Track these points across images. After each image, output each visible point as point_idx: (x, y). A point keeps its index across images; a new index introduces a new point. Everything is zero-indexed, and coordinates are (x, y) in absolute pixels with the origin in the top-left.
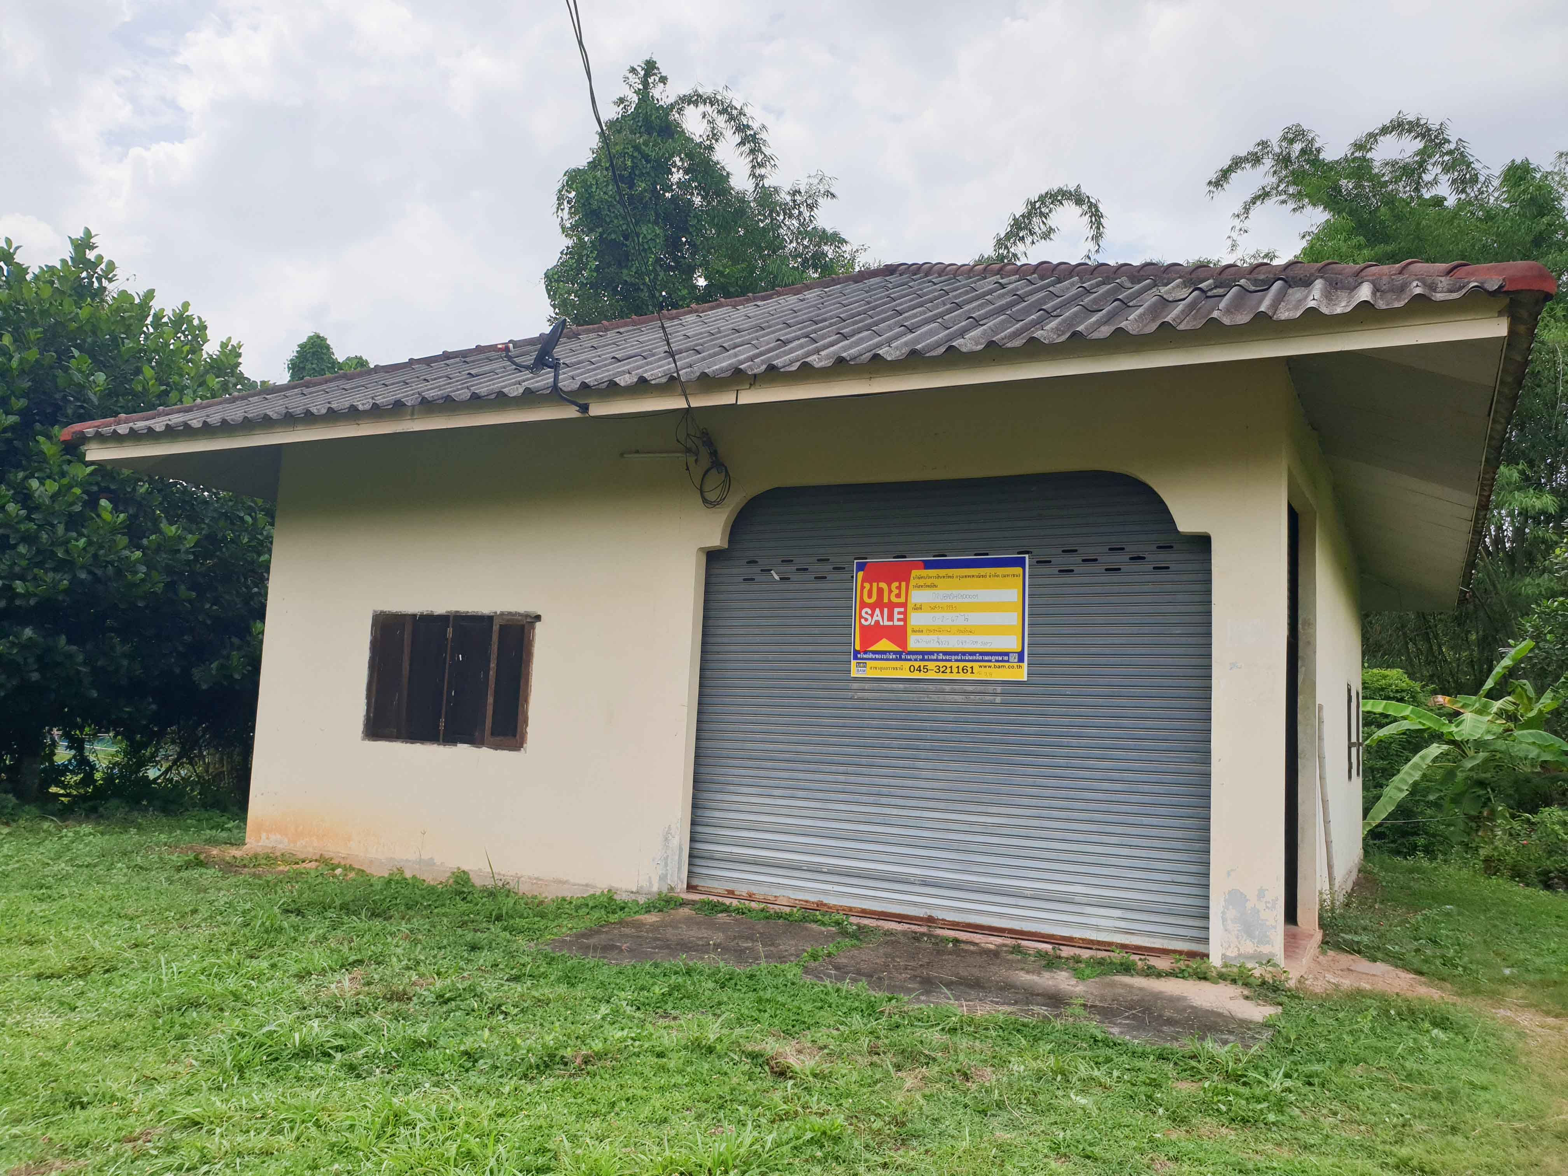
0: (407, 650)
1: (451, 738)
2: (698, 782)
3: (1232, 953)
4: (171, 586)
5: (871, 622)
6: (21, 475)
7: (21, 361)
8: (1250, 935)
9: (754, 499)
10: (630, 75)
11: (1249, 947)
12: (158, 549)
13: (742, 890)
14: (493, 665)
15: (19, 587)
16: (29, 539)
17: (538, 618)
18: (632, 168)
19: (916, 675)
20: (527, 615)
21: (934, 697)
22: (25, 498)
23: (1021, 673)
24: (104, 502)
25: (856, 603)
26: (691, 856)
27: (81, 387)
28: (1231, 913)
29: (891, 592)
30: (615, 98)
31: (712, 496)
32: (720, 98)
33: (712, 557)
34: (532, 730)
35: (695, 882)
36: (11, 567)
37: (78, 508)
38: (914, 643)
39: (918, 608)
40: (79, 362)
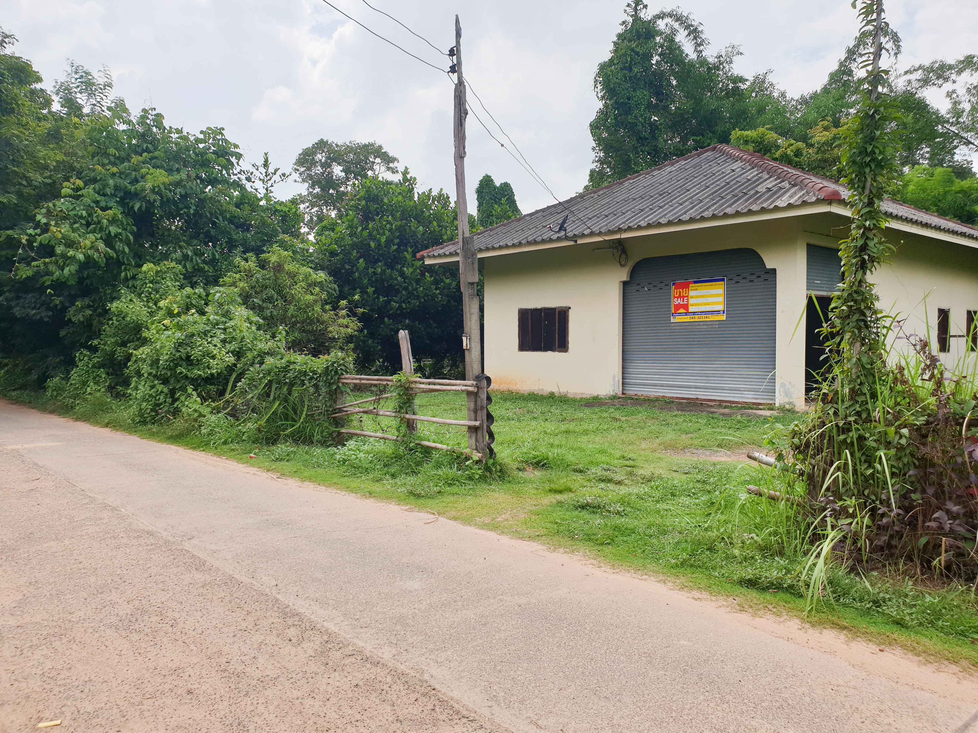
0: (530, 321)
1: (546, 349)
2: (624, 360)
3: (782, 402)
4: (449, 301)
5: (677, 303)
6: (399, 266)
7: (396, 226)
8: (787, 396)
9: (637, 263)
10: (627, 9)
11: (787, 400)
12: (444, 288)
13: (639, 393)
14: (557, 324)
15: (404, 305)
16: (406, 289)
17: (570, 308)
18: (631, 61)
19: (692, 320)
20: (566, 307)
21: (697, 327)
22: (402, 274)
23: (724, 317)
24: (427, 274)
25: (672, 297)
26: (623, 384)
27: (414, 232)
28: (782, 390)
29: (683, 292)
30: (621, 22)
31: (623, 263)
32: (675, 13)
33: (625, 284)
34: (571, 345)
35: (625, 392)
36: (400, 299)
37: (419, 277)
38: (691, 309)
39: (692, 297)
40: (414, 223)
